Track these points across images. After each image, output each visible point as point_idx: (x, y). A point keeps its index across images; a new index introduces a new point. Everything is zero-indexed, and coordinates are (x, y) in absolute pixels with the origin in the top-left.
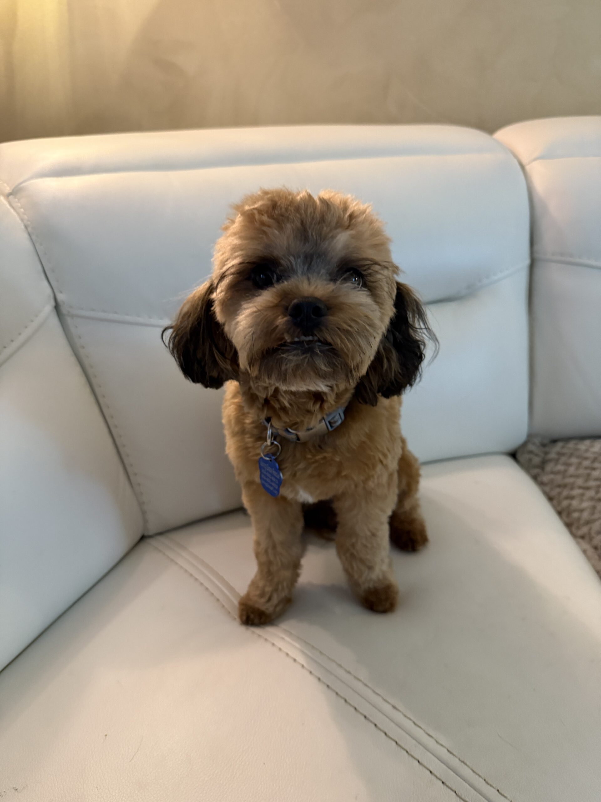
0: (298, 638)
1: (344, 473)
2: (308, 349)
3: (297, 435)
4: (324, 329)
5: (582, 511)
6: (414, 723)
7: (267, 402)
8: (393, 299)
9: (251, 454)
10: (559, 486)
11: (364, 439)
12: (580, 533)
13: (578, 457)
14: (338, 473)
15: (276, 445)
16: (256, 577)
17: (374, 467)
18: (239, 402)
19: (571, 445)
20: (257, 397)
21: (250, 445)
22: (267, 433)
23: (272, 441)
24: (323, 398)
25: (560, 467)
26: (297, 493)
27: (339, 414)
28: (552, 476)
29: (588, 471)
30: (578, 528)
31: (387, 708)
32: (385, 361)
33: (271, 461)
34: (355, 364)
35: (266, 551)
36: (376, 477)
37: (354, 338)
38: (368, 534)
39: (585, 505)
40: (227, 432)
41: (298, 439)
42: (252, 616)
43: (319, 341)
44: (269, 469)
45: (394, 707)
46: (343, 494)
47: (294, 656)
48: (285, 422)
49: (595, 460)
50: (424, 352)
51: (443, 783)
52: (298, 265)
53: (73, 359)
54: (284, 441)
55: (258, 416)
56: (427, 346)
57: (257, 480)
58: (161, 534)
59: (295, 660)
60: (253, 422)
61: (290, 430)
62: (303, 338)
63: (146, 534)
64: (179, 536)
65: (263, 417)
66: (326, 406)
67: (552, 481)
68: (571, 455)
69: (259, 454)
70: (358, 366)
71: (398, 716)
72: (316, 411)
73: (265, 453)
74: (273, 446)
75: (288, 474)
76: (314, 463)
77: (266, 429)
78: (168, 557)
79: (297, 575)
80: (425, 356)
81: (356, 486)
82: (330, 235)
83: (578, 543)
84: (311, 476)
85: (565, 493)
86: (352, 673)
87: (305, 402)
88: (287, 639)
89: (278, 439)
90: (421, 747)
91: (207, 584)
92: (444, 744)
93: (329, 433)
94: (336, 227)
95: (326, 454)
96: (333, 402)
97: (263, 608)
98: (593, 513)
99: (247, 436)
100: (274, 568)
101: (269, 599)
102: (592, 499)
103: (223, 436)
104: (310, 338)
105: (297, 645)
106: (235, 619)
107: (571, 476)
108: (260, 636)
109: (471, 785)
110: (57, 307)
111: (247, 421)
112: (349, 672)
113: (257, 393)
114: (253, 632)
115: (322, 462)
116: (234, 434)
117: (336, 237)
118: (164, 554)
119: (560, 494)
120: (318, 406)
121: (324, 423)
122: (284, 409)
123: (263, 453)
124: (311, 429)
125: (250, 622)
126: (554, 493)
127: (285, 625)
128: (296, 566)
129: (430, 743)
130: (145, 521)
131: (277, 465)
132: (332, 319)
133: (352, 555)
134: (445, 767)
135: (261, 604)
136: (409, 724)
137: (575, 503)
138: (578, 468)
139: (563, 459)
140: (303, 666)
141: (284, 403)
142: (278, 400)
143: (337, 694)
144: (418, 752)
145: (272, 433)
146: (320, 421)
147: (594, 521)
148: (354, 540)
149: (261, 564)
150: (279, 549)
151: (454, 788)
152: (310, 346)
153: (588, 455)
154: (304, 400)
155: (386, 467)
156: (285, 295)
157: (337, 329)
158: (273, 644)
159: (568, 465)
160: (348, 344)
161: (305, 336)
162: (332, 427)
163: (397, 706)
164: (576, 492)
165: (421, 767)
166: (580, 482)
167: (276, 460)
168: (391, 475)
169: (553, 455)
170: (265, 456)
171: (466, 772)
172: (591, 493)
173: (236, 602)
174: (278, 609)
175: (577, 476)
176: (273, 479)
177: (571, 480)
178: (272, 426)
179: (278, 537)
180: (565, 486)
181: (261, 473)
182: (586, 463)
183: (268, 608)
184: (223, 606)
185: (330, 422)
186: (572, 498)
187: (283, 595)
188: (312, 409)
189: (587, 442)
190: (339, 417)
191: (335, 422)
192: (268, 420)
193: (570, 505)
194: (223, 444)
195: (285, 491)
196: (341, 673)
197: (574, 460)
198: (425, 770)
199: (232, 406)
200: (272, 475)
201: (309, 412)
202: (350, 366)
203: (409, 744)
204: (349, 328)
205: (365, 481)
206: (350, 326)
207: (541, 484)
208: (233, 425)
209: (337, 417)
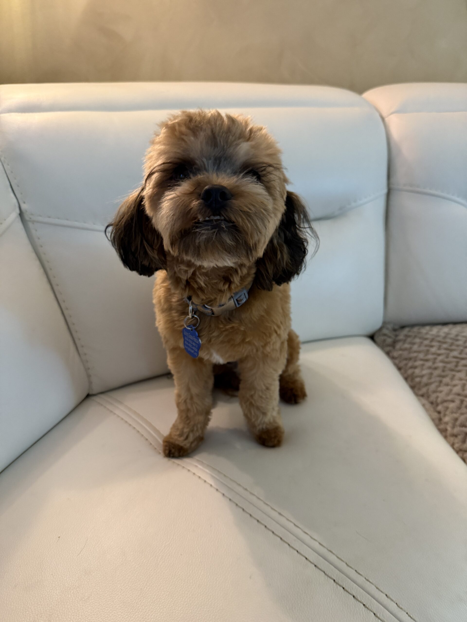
0: (209, 466)
1: (247, 340)
2: (216, 227)
3: (212, 310)
4: (228, 209)
5: (422, 376)
6: (295, 525)
7: (188, 283)
8: (284, 200)
9: (177, 325)
10: (406, 359)
11: (263, 314)
12: (421, 392)
13: (420, 338)
14: (243, 341)
15: (196, 317)
16: (176, 421)
17: (270, 335)
18: (167, 286)
19: (416, 329)
20: (180, 279)
21: (176, 319)
22: (188, 309)
23: (193, 315)
24: (230, 280)
25: (407, 346)
26: (211, 355)
27: (244, 294)
28: (400, 352)
29: (427, 348)
30: (419, 389)
31: (274, 514)
32: (279, 253)
33: (192, 330)
34: (254, 242)
35: (185, 401)
36: (271, 343)
37: (253, 220)
38: (264, 388)
39: (425, 372)
40: (157, 310)
41: (213, 314)
42: (173, 450)
43: (225, 220)
44: (191, 337)
45: (280, 514)
46: (247, 358)
47: (204, 479)
48: (203, 300)
49: (432, 340)
50: (307, 248)
51: (315, 566)
52: (209, 164)
53: (34, 255)
54: (202, 315)
55: (182, 295)
56: (309, 243)
57: (182, 345)
58: (102, 393)
59: (205, 481)
60: (178, 301)
61: (207, 306)
62: (212, 218)
63: (91, 393)
64: (116, 395)
65: (186, 295)
66: (233, 286)
67: (400, 356)
68: (415, 337)
69: (183, 325)
70: (256, 244)
71: (283, 520)
72: (225, 290)
73: (187, 325)
74: (194, 319)
75: (205, 340)
76: (224, 331)
77: (188, 306)
78: (108, 409)
79: (209, 420)
80: (308, 251)
81: (257, 351)
82: (235, 143)
83: (419, 400)
84: (222, 342)
85: (410, 364)
86: (248, 489)
87: (216, 283)
88: (200, 466)
89: (197, 314)
90: (299, 541)
91: (138, 428)
92: (316, 538)
93: (237, 309)
94: (239, 138)
95: (234, 325)
96: (239, 284)
97: (182, 444)
98: (430, 378)
99: (174, 312)
100: (191, 414)
101: (187, 438)
102: (430, 368)
103: (154, 314)
104: (218, 217)
105: (207, 471)
106: (160, 453)
107: (415, 352)
108: (178, 465)
109: (336, 567)
110: (21, 214)
111: (174, 300)
112: (246, 489)
113: (180, 276)
114: (174, 462)
115: (231, 331)
116: (163, 311)
117: (240, 144)
118: (105, 407)
119: (406, 365)
120: (227, 286)
121: (233, 301)
122: (201, 288)
123: (186, 324)
124: (223, 305)
125: (171, 455)
126: (402, 365)
127: (198, 457)
128: (207, 413)
129: (307, 538)
130: (90, 383)
131: (197, 333)
132: (236, 203)
133: (251, 404)
134: (317, 555)
135: (180, 441)
136: (290, 526)
137: (417, 371)
138: (420, 346)
139: (409, 340)
140: (211, 485)
141: (201, 284)
142: (196, 282)
143: (237, 505)
144: (297, 545)
145: (193, 309)
146: (230, 299)
147: (430, 384)
148: (253, 393)
149: (181, 412)
150: (196, 400)
151: (323, 569)
152: (218, 223)
153: (428, 336)
154: (215, 281)
155: (279, 336)
156: (198, 185)
157: (240, 211)
158: (189, 470)
159: (414, 344)
160: (248, 223)
161: (214, 215)
162: (239, 304)
163: (282, 513)
164: (418, 363)
165: (299, 555)
166: (421, 356)
167: (196, 329)
168: (282, 343)
169: (401, 337)
170: (188, 326)
171: (332, 558)
172: (429, 364)
173: (161, 441)
174: (193, 445)
175: (419, 352)
176: (194, 344)
177: (415, 355)
178: (193, 303)
179: (195, 390)
180: (410, 359)
181: (185, 340)
182: (426, 342)
183: (186, 444)
184: (151, 444)
185: (237, 300)
186: (415, 367)
187: (197, 434)
188: (223, 289)
189: (428, 328)
190: (244, 296)
191: (241, 300)
192: (190, 298)
193: (413, 373)
194: (154, 319)
195: (203, 354)
196: (240, 490)
197: (417, 340)
198: (301, 557)
199: (162, 289)
200: (193, 341)
201: (220, 291)
202: (250, 245)
203: (290, 539)
204: (249, 210)
205: (264, 346)
206: (250, 209)
207: (393, 358)
208: (163, 303)
209: (243, 296)
